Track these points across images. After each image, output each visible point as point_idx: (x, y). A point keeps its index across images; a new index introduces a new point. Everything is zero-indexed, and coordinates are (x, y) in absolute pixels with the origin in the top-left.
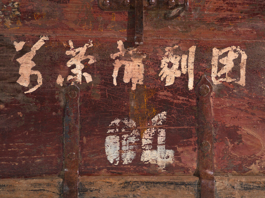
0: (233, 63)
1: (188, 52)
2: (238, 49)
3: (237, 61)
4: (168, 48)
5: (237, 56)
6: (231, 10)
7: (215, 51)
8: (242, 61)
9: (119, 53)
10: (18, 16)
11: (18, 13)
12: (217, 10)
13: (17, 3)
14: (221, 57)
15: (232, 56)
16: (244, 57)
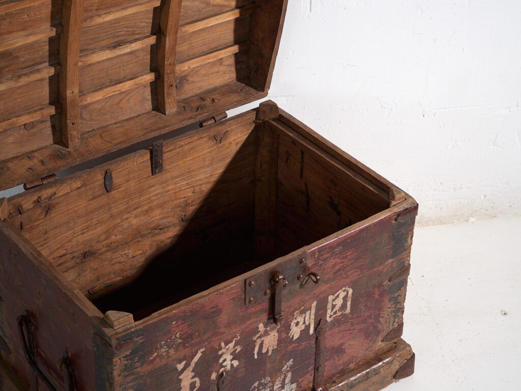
0: (342, 300)
1: (311, 307)
2: (347, 288)
3: (345, 299)
4: (296, 312)
5: (345, 293)
6: (343, 262)
7: (331, 298)
8: (349, 296)
9: (260, 333)
10: (180, 343)
11: (180, 341)
12: (334, 265)
13: (178, 334)
14: (334, 300)
15: (342, 294)
16: (351, 291)
